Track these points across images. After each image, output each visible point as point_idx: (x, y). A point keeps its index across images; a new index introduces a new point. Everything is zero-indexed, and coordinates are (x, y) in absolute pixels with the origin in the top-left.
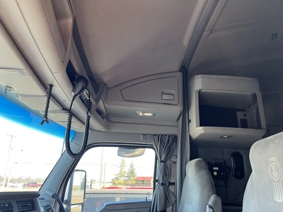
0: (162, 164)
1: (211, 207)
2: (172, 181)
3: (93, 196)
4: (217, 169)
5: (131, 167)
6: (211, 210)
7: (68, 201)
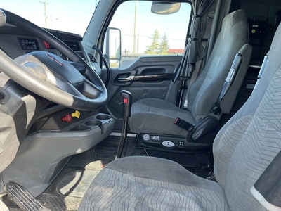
0: (198, 19)
1: (240, 55)
2: (205, 37)
4: (257, 26)
5: (164, 39)
6: (240, 57)
7: (107, 56)
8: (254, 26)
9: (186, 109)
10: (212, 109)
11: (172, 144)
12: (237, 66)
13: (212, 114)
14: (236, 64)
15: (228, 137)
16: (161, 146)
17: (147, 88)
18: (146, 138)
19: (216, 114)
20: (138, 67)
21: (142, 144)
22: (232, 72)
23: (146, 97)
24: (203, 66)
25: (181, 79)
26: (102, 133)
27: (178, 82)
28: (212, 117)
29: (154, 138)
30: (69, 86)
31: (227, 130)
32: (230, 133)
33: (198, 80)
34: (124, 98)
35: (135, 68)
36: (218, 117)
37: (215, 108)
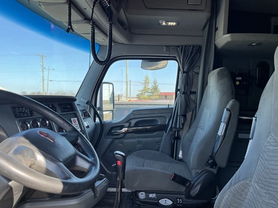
0: (185, 74)
1: (228, 110)
2: (193, 90)
3: (121, 106)
4: (240, 78)
5: (155, 84)
6: (228, 112)
7: (100, 109)
8: (237, 78)
9: (181, 160)
10: (207, 162)
11: (169, 202)
12: (226, 120)
13: (208, 168)
14: (225, 118)
15: (228, 204)
16: (158, 204)
17: (141, 139)
18: (142, 196)
19: (212, 167)
20: (131, 119)
21: (138, 202)
22: (223, 126)
23: (140, 149)
24: (194, 117)
25: (174, 130)
26: (95, 196)
27: (171, 133)
28: (208, 172)
29: (151, 196)
30: (59, 166)
31: (227, 196)
32: (230, 200)
33: (191, 131)
34: (117, 160)
35: (128, 120)
36: (215, 171)
37: (210, 162)
